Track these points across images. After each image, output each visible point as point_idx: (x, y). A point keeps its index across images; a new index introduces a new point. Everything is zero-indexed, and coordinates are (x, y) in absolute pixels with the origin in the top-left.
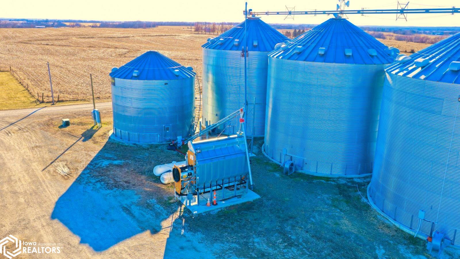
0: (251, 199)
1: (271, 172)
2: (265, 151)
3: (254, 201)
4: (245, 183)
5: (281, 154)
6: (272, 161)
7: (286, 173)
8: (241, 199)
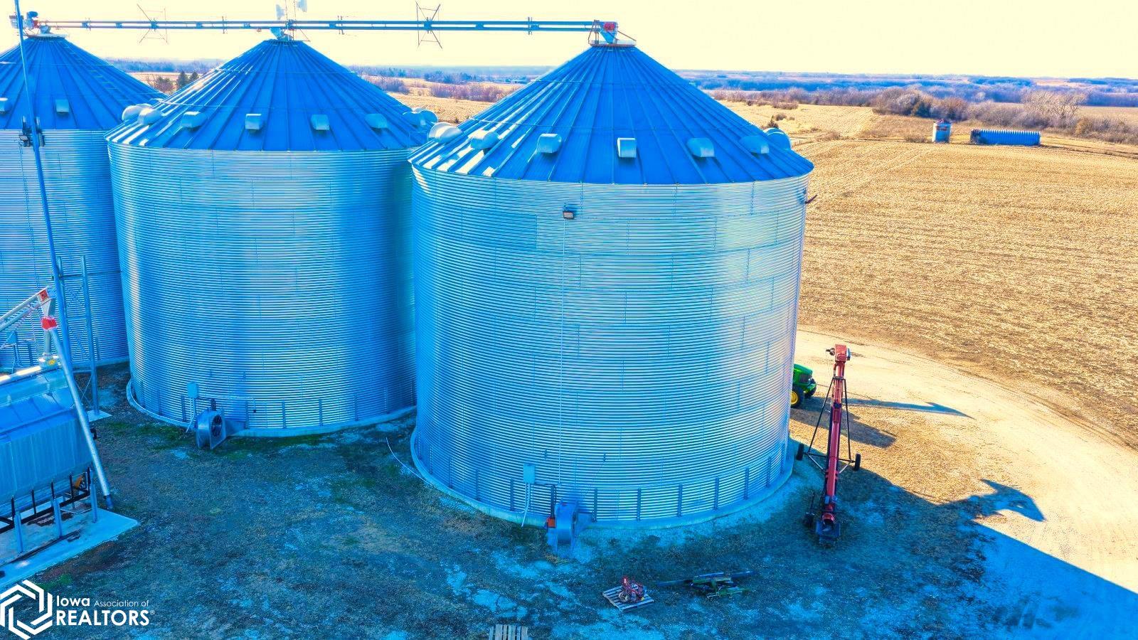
0: (111, 536)
1: (162, 452)
2: (135, 397)
3: (120, 537)
4: (87, 493)
5: (183, 398)
6: (161, 422)
7: (206, 446)
8: (80, 541)
